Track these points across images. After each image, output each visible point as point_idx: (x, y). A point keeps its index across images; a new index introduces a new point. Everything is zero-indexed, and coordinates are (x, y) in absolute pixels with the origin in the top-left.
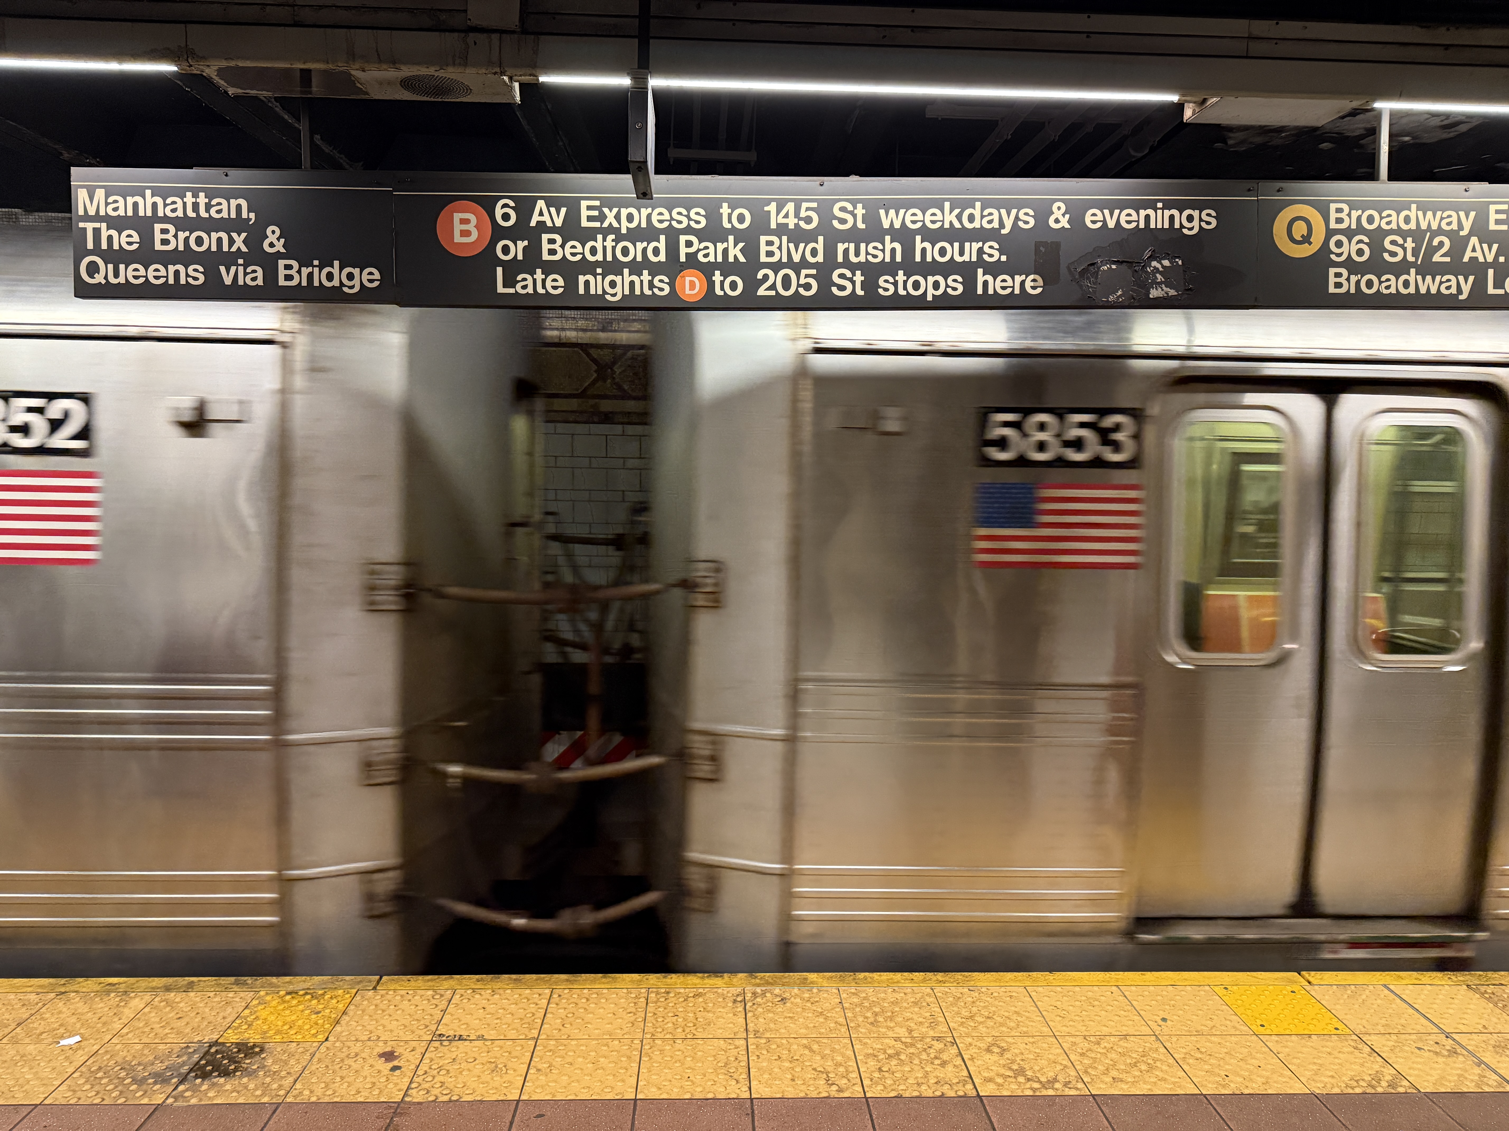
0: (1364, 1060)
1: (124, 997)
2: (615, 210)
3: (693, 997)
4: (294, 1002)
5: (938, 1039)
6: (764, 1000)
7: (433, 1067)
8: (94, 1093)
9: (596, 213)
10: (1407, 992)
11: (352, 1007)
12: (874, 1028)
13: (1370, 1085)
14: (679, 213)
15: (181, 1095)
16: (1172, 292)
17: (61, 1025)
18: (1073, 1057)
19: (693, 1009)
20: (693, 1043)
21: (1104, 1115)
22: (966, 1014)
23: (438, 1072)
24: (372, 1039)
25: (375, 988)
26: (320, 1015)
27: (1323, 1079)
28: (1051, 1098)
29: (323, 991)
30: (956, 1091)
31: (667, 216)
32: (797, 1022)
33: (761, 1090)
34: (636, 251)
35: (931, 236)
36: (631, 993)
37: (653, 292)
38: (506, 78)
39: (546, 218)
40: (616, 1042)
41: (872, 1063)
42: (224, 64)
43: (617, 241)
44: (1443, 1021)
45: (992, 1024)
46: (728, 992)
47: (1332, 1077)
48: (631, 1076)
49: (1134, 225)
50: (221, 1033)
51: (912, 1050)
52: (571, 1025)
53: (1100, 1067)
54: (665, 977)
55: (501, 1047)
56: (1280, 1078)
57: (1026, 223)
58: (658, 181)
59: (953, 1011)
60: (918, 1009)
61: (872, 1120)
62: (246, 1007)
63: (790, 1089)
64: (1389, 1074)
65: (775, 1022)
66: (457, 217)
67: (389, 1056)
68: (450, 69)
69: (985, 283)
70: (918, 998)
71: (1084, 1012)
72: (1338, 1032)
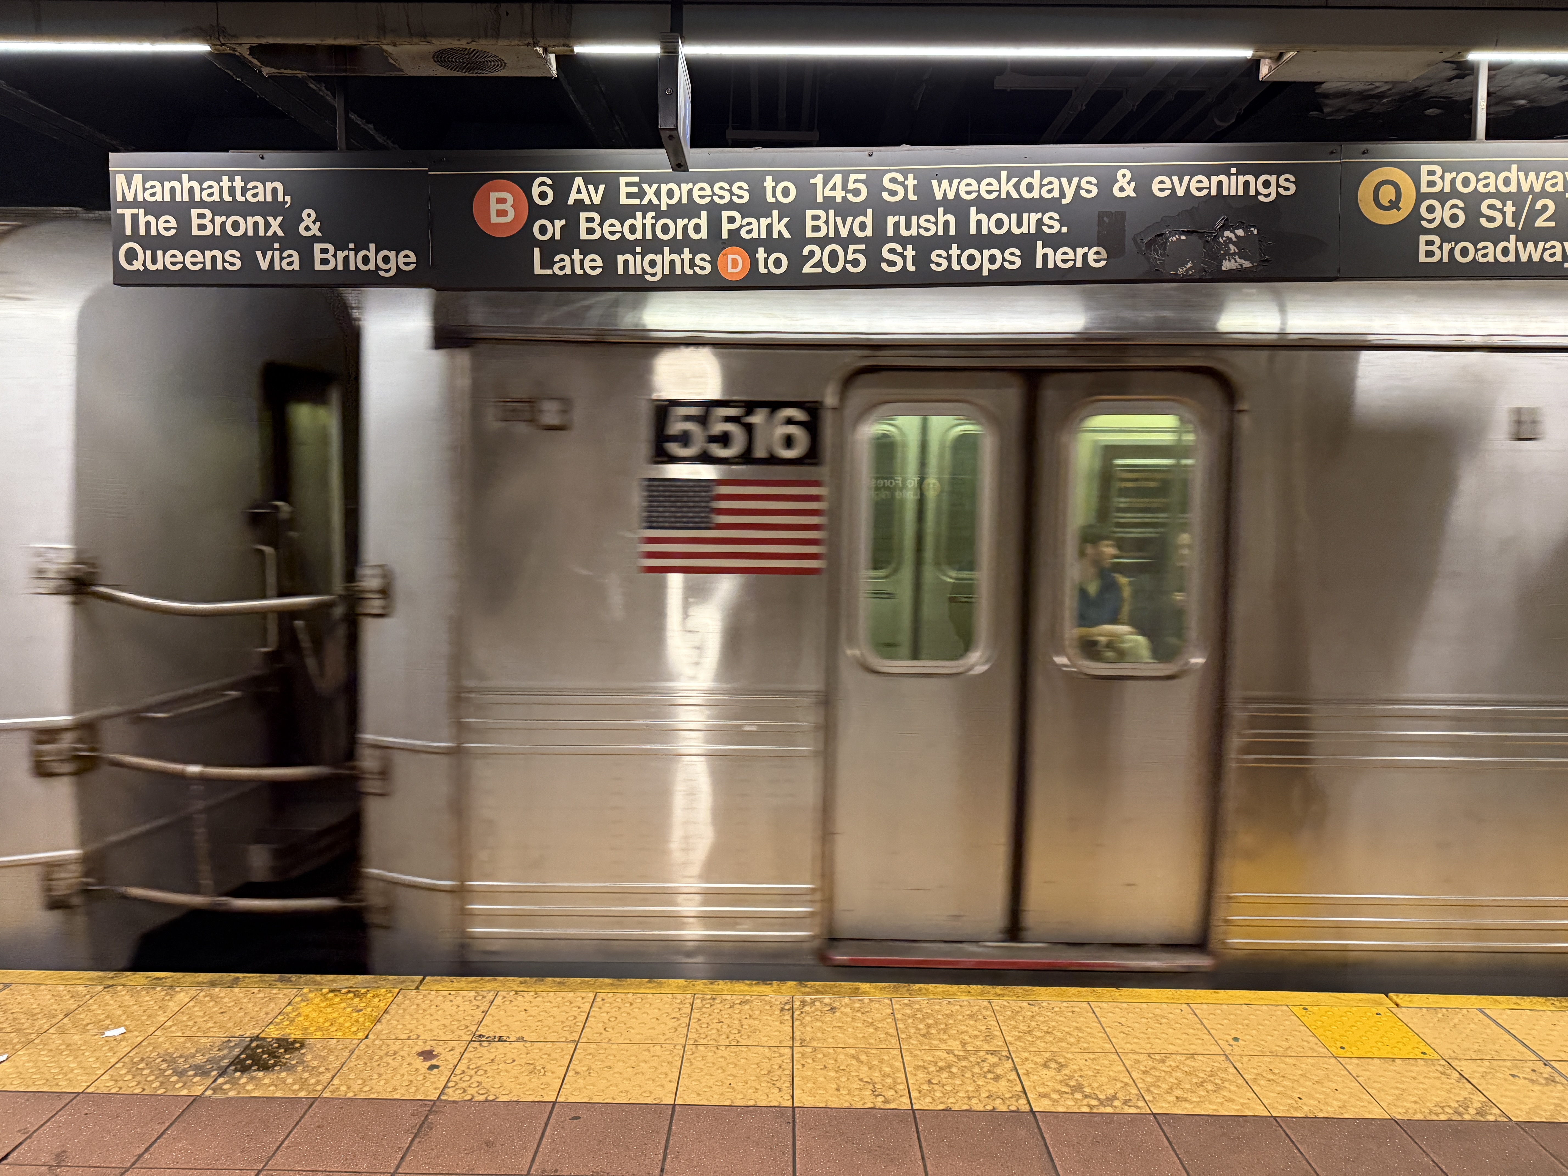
0: (1451, 1086)
1: (170, 991)
2: (655, 186)
3: (740, 1004)
4: (337, 1000)
5: (993, 1053)
6: (813, 1009)
7: (471, 1067)
8: (134, 1083)
9: (635, 190)
10: (1505, 1017)
11: (394, 1006)
12: (926, 1040)
13: (1456, 1112)
14: (721, 188)
15: (220, 1088)
16: (1247, 264)
17: (107, 1017)
18: (1135, 1075)
19: (739, 1016)
20: (737, 1049)
21: (1165, 1135)
22: (1025, 1028)
23: (476, 1072)
24: (411, 1038)
25: (417, 988)
26: (361, 1013)
27: (1405, 1104)
28: (1108, 1115)
29: (365, 990)
30: (1009, 1106)
31: (708, 191)
32: (846, 1032)
33: (803, 1099)
34: (676, 228)
35: (987, 207)
36: (676, 998)
37: (694, 271)
38: (540, 50)
39: (584, 196)
40: (658, 1048)
41: (922, 1076)
42: (255, 41)
43: (656, 218)
44: (1543, 1048)
45: (1051, 1039)
46: (776, 1000)
47: (1416, 1102)
48: (670, 1081)
49: (1205, 192)
50: (263, 1028)
51: (964, 1063)
52: (613, 1029)
53: (1163, 1086)
54: (712, 983)
55: (541, 1050)
56: (1358, 1102)
57: (1089, 191)
58: (693, 155)
59: (1011, 1025)
60: (974, 1022)
61: (918, 1132)
62: (289, 1004)
63: (834, 1099)
64: (1479, 1101)
65: (823, 1031)
66: (494, 196)
67: (427, 1055)
68: (482, 42)
69: (1045, 257)
70: (974, 1011)
71: (1149, 1030)
72: (1425, 1057)
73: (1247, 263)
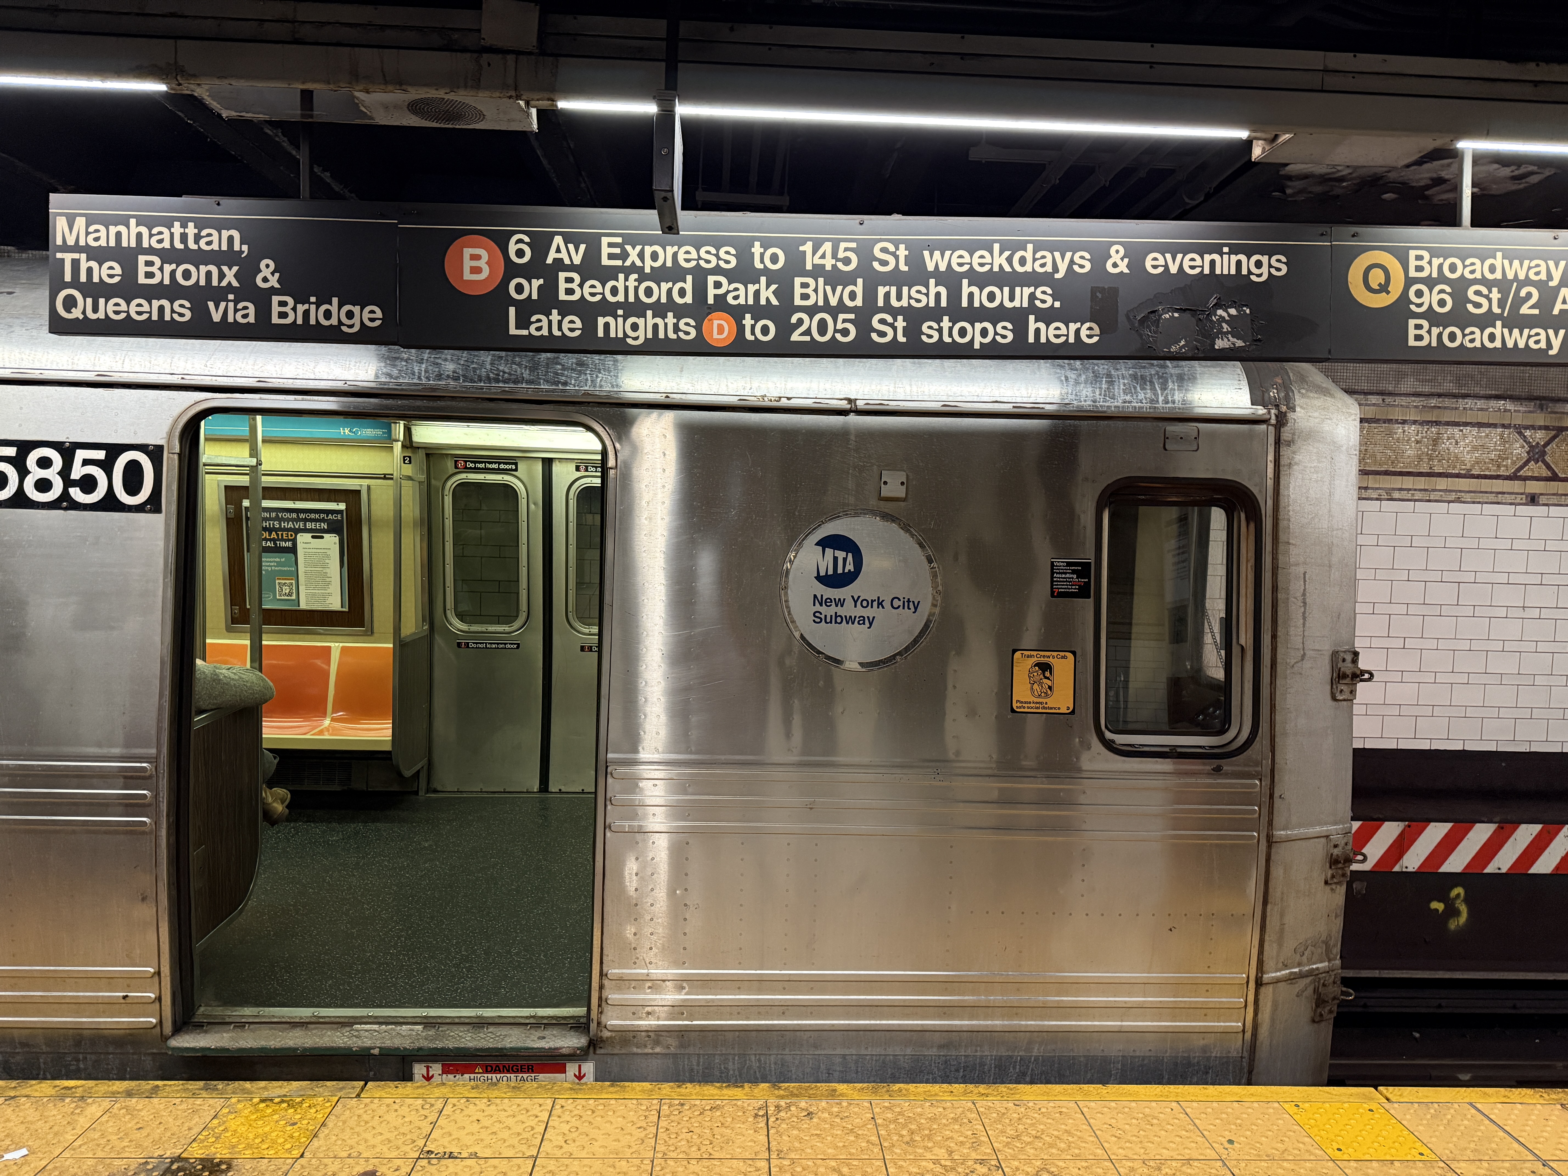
1: (80, 1103)
2: (638, 248)
3: (710, 1110)
4: (269, 1111)
5: (982, 1162)
6: (788, 1115)
9: (617, 251)
10: (1496, 1111)
11: (332, 1117)
12: (909, 1148)
14: (708, 252)
16: (1240, 343)
17: (7, 1136)
19: (709, 1124)
20: (710, 1163)
22: (1012, 1132)
24: (352, 1156)
25: (358, 1096)
26: (296, 1127)
29: (301, 1099)
31: (694, 255)
32: (825, 1141)
34: (660, 291)
35: (980, 280)
36: (642, 1105)
37: (678, 336)
38: (522, 103)
39: (564, 255)
40: (624, 1163)
42: (217, 83)
43: (640, 281)
44: (1539, 1146)
45: (1040, 1144)
46: (748, 1105)
49: (1198, 270)
50: (185, 1146)
51: (952, 1175)
52: (574, 1141)
54: (679, 1087)
55: (496, 1167)
57: (1082, 266)
58: (685, 217)
59: (997, 1129)
60: (959, 1127)
62: (215, 1117)
65: (800, 1140)
66: (468, 252)
68: (462, 92)
69: (1037, 331)
70: (958, 1114)
71: (1141, 1132)
72: (1423, 1158)
73: (1239, 341)
